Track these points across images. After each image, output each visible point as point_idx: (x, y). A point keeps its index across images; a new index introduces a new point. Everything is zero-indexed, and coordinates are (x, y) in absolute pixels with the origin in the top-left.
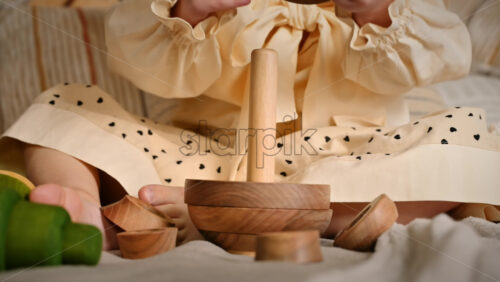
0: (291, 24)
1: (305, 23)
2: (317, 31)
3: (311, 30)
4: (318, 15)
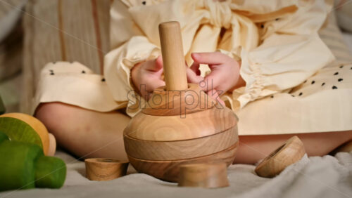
0: (212, 23)
1: (222, 23)
2: (230, 29)
3: (227, 27)
4: (232, 18)
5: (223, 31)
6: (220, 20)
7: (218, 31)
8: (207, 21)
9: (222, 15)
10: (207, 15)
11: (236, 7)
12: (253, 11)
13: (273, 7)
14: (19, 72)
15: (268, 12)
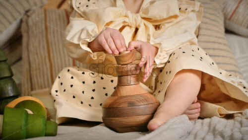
0: (130, 25)
1: (136, 25)
4: (141, 22)
5: (137, 30)
6: (134, 23)
7: (134, 30)
8: (127, 24)
9: (136, 20)
10: (127, 20)
11: (144, 16)
12: (154, 19)
13: (165, 16)
14: (20, 59)
15: (162, 18)
